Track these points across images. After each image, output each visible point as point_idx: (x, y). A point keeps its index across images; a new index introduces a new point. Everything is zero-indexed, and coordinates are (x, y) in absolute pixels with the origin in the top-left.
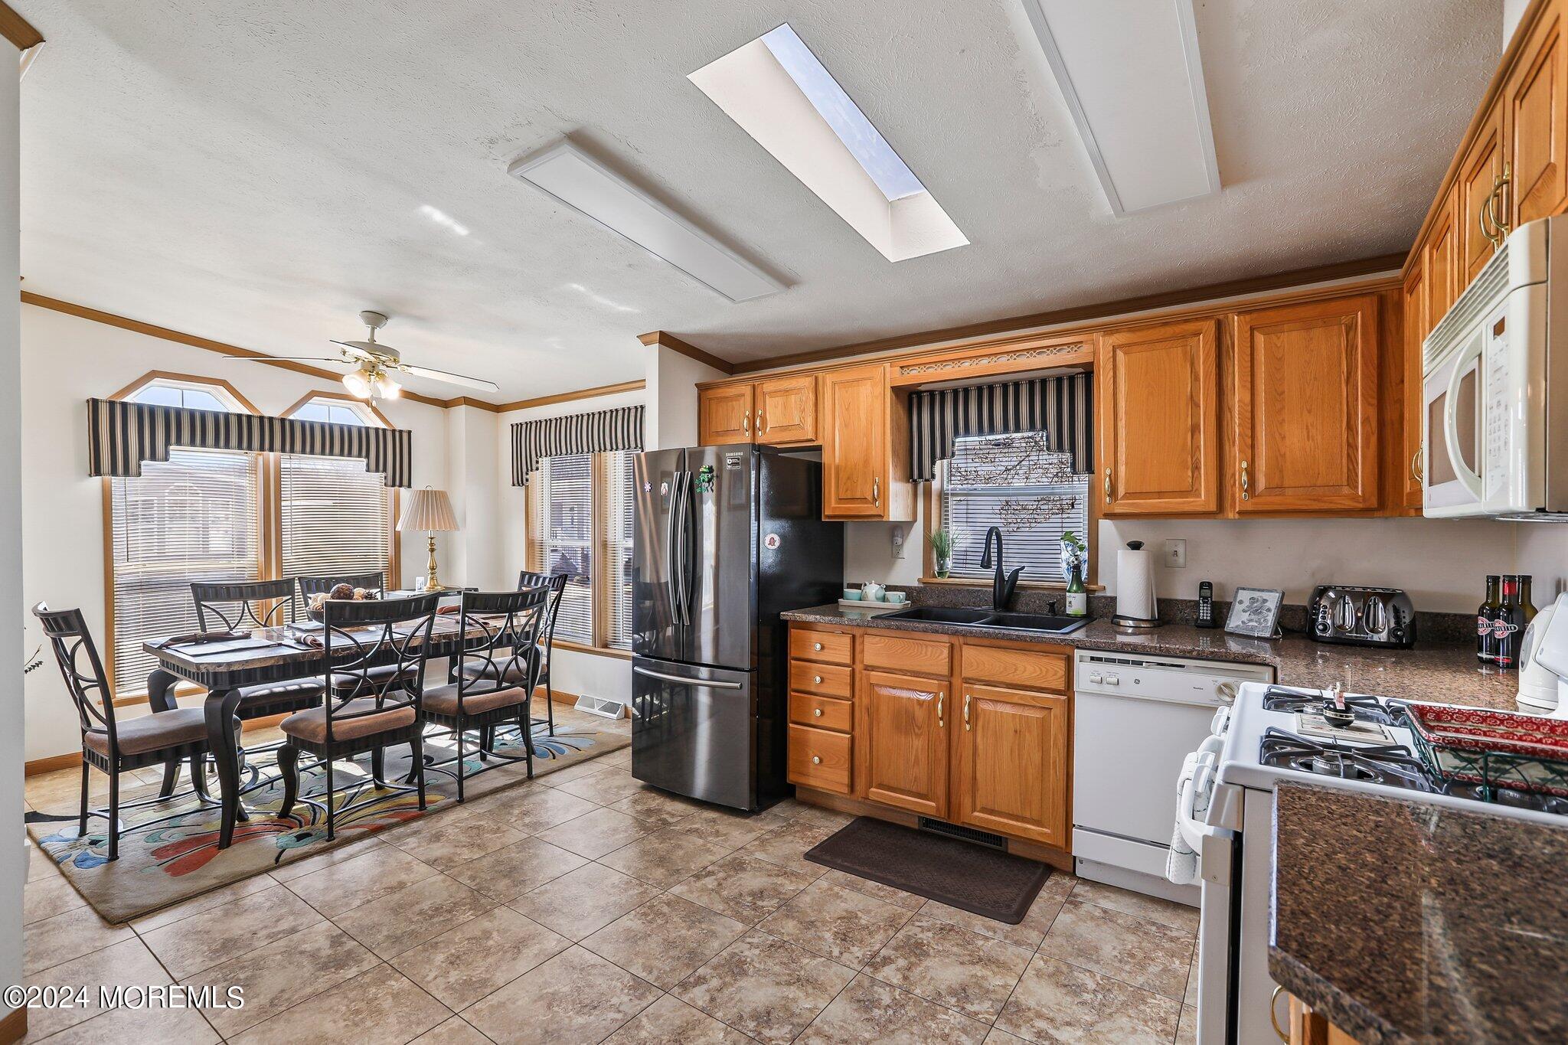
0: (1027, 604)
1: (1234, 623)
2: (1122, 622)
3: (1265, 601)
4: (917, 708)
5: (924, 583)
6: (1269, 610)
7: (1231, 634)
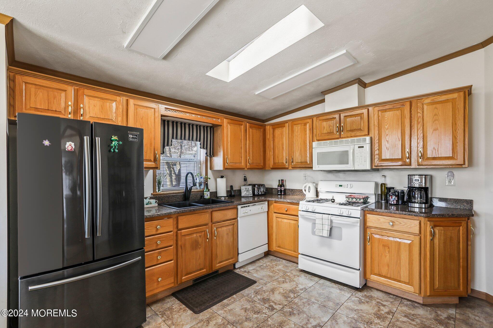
0: (192, 197)
1: (243, 194)
2: (221, 198)
3: (249, 188)
4: (199, 238)
5: (154, 195)
6: (250, 190)
7: (243, 197)
